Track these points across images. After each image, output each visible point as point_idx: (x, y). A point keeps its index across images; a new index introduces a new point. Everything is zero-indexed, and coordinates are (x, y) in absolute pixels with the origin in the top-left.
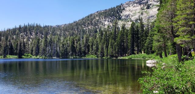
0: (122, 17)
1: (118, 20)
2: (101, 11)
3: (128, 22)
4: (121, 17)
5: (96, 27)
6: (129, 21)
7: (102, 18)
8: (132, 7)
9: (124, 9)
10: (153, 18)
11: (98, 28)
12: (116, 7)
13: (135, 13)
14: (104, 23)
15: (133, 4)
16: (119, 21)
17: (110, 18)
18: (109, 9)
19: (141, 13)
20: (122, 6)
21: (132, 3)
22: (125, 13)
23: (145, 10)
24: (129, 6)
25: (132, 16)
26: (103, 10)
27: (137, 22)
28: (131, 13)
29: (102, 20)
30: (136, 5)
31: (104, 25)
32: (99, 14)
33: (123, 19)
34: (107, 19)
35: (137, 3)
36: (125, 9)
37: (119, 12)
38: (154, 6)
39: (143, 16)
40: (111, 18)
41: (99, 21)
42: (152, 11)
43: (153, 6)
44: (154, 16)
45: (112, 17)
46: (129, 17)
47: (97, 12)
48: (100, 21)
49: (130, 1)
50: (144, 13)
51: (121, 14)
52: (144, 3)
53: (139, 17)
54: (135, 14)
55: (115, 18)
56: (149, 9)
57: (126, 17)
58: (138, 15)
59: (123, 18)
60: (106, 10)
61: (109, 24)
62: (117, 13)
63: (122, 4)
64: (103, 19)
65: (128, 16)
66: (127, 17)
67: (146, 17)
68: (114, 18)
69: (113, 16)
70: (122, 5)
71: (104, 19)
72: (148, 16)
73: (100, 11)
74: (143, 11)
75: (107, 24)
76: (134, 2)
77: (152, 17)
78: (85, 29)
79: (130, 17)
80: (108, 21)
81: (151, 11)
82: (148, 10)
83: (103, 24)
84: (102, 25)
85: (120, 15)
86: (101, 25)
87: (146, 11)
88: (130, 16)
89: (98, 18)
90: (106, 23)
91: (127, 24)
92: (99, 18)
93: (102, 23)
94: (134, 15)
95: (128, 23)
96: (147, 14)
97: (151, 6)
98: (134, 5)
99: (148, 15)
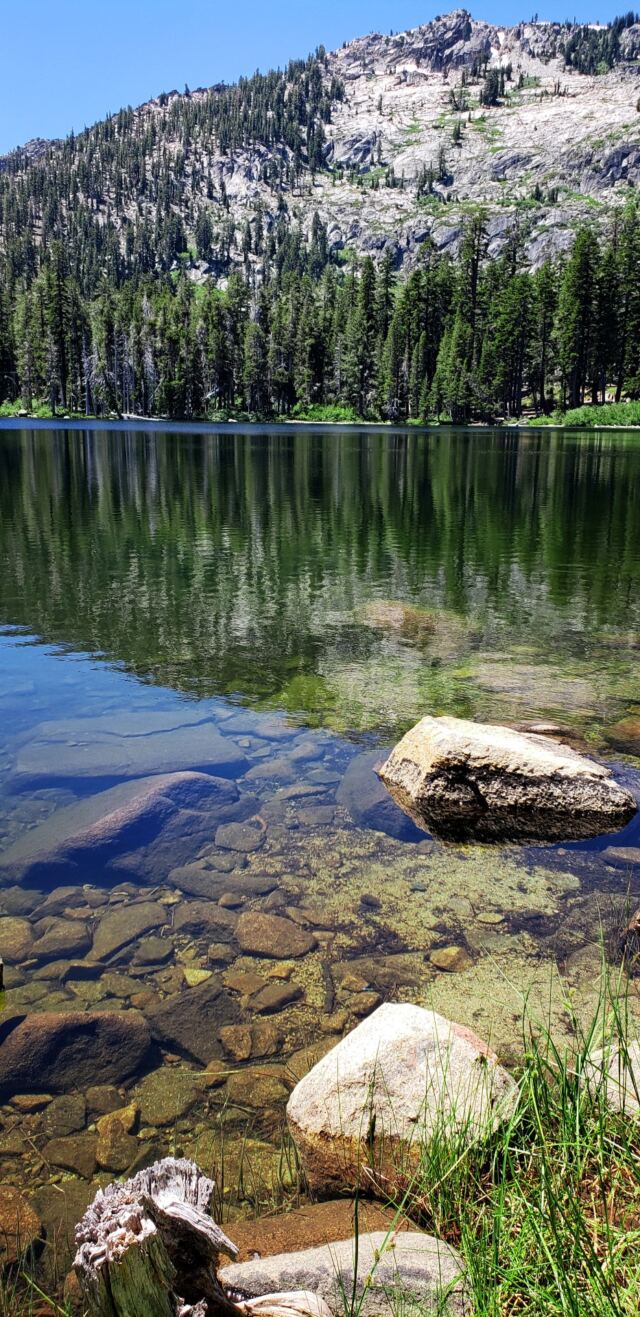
0: (331, 148)
1: (314, 171)
2: (187, 94)
3: (375, 187)
4: (325, 146)
5: (176, 209)
6: (382, 181)
7: (205, 147)
8: (390, 80)
9: (338, 94)
10: (522, 173)
11: (189, 217)
12: (292, 76)
13: (413, 129)
14: (223, 186)
15: (396, 60)
16: (321, 179)
17: (261, 155)
18: (244, 86)
19: (451, 129)
20: (322, 66)
21: (384, 54)
22: (349, 123)
23: (477, 114)
24: (371, 76)
25: (397, 148)
26: (201, 90)
27: (432, 190)
28: (390, 130)
29: (205, 160)
30: (411, 67)
31: (226, 201)
32: (175, 112)
33: (340, 166)
34: (240, 160)
35: (419, 55)
36: (348, 89)
37: (315, 110)
38: (529, 86)
39: (465, 154)
40: (263, 149)
41: (189, 170)
42: (520, 123)
43: (520, 86)
44: (528, 159)
45: (269, 148)
46: (380, 151)
47: (163, 99)
48: (195, 173)
49: (376, 38)
50: (468, 132)
51: (327, 128)
52: (461, 60)
53: (442, 161)
54: (412, 137)
55: (291, 154)
56: (499, 105)
57: (358, 150)
58: (434, 145)
59: (340, 154)
60: (219, 89)
61: (257, 194)
62: (302, 122)
63: (321, 55)
64: (210, 153)
65: (367, 146)
66: (367, 151)
67: (480, 159)
68: (284, 153)
69: (278, 141)
70: (327, 63)
71: (217, 157)
72: (491, 160)
73: (182, 91)
74: (465, 116)
75: (244, 192)
76: (399, 45)
77: (516, 161)
78: (101, 220)
79: (385, 154)
80: (249, 175)
81: (512, 121)
82: (494, 110)
83: (217, 194)
84: (210, 196)
85: (321, 137)
86: (207, 200)
87: (483, 119)
88: (385, 146)
89: (176, 148)
90: (237, 184)
91: (373, 204)
92: (187, 143)
93: (211, 186)
94: (409, 143)
95: (372, 192)
96: (491, 141)
97: (509, 87)
98: (399, 69)
99: (494, 150)
